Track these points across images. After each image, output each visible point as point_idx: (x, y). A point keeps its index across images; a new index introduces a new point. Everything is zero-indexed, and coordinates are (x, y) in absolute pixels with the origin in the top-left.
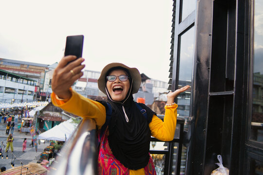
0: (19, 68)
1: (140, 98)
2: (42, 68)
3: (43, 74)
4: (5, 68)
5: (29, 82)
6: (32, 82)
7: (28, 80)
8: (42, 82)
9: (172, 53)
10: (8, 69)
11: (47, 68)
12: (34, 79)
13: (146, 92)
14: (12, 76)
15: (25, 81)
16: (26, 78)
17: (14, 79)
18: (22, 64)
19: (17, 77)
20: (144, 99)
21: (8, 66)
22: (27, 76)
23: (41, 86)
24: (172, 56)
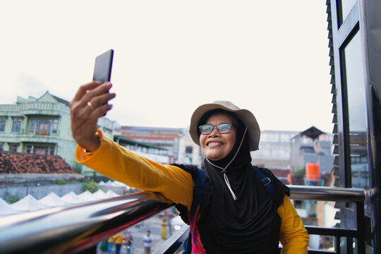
0: (149, 135)
1: (311, 164)
2: (175, 133)
3: (176, 140)
4: (135, 137)
5: (161, 152)
6: (165, 152)
7: (159, 149)
8: (176, 151)
9: (333, 81)
10: (138, 138)
11: (181, 133)
12: (167, 148)
13: (322, 154)
14: (142, 146)
15: (157, 151)
16: (158, 147)
17: (145, 149)
18: (152, 131)
19: (148, 147)
20: (318, 164)
21: (138, 134)
22: (159, 145)
23: (175, 156)
24: (334, 86)
